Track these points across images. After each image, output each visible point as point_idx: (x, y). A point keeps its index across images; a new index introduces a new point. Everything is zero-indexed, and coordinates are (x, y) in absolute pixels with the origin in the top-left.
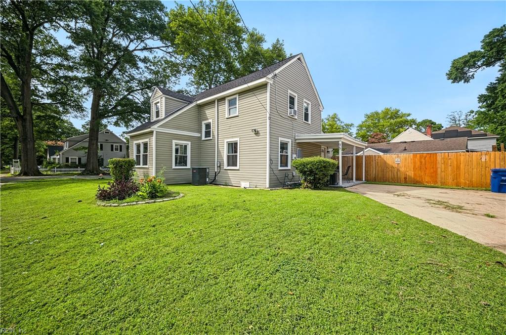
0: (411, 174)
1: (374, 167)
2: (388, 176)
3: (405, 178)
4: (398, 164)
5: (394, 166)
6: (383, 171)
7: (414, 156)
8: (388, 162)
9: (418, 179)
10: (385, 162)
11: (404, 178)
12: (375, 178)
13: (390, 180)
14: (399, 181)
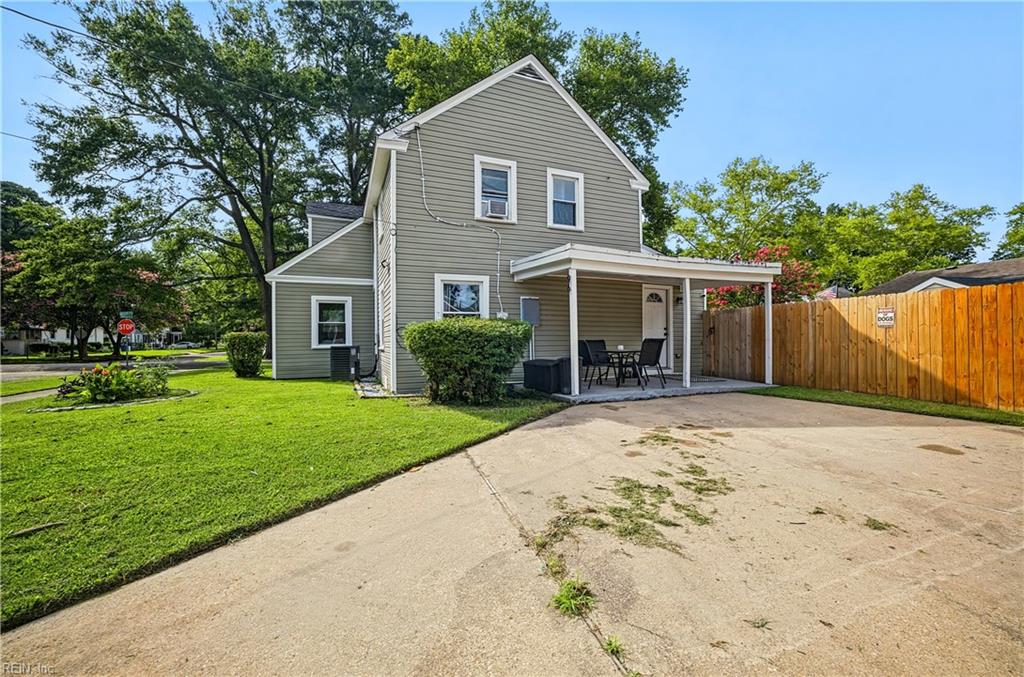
0: (932, 363)
1: (811, 340)
2: (852, 372)
3: (913, 381)
4: (887, 328)
5: (873, 337)
6: (837, 353)
7: (944, 295)
8: (853, 324)
9: (962, 385)
10: (845, 325)
11: (910, 379)
12: (814, 375)
13: (862, 386)
14: (891, 389)
